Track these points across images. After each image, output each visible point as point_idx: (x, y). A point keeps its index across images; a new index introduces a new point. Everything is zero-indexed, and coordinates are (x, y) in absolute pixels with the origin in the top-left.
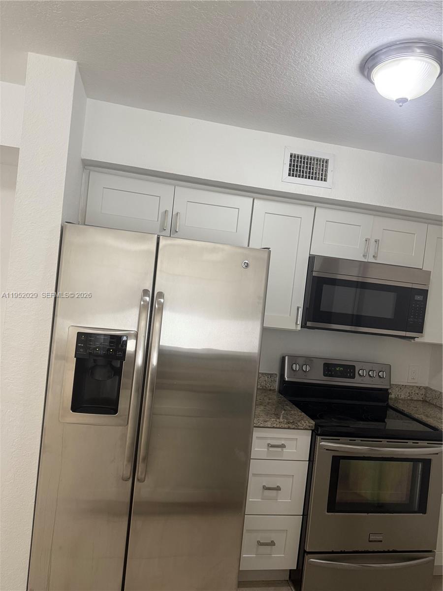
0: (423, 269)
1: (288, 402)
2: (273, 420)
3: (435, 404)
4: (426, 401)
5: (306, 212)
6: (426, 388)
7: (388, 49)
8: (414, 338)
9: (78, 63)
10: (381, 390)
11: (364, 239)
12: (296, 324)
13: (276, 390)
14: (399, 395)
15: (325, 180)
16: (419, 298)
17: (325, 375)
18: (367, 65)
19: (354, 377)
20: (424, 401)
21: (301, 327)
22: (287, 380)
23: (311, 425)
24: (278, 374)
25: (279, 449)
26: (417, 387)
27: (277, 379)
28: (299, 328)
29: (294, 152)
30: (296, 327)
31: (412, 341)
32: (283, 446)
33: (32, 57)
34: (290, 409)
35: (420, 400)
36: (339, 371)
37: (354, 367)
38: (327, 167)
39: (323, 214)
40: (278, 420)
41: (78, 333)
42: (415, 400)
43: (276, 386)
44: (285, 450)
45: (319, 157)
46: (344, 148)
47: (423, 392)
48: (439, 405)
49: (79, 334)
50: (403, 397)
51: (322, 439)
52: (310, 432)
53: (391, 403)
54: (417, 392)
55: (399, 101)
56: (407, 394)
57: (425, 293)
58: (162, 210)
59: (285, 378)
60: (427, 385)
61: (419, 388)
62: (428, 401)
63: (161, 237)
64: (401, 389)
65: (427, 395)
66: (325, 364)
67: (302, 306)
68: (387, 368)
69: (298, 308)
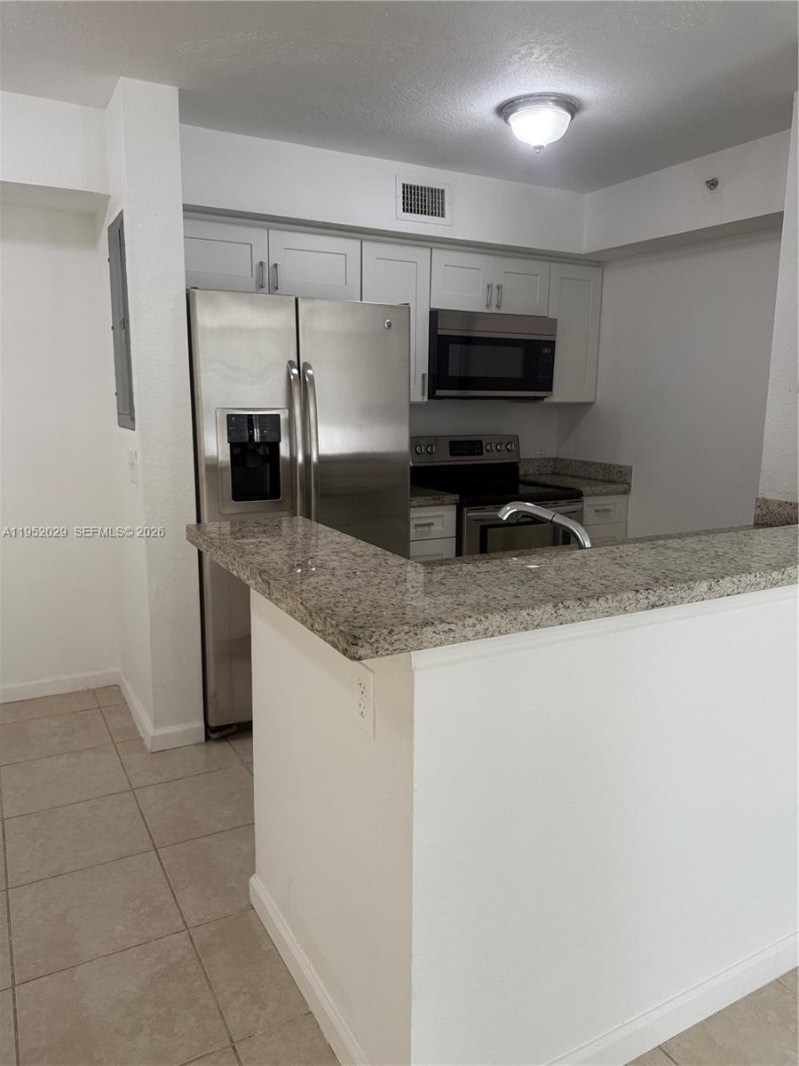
0: (550, 317)
3: (565, 474)
4: (556, 473)
5: (421, 254)
6: (554, 459)
7: (526, 99)
8: (542, 398)
9: (180, 90)
10: (509, 464)
11: (486, 286)
12: (423, 394)
14: (529, 470)
15: (443, 216)
16: (546, 351)
17: (452, 455)
18: (505, 110)
19: (481, 454)
20: (554, 474)
21: (429, 398)
23: (456, 498)
25: (426, 528)
26: (545, 459)
28: (426, 399)
29: (405, 182)
30: (423, 398)
31: (541, 402)
32: (430, 524)
33: (124, 82)
35: (549, 474)
36: (466, 448)
37: (480, 442)
38: (443, 198)
39: (441, 257)
41: (228, 415)
42: (545, 474)
44: (433, 528)
45: (434, 187)
46: (460, 174)
47: (552, 463)
49: (229, 417)
50: (531, 472)
51: (468, 510)
52: (455, 506)
53: (521, 478)
54: (546, 464)
55: (536, 148)
56: (536, 468)
57: (552, 344)
58: (256, 262)
60: (556, 456)
61: (548, 460)
62: (558, 473)
63: (300, 300)
64: (528, 463)
65: (557, 466)
66: (451, 443)
67: (427, 372)
68: (515, 439)
69: (423, 376)
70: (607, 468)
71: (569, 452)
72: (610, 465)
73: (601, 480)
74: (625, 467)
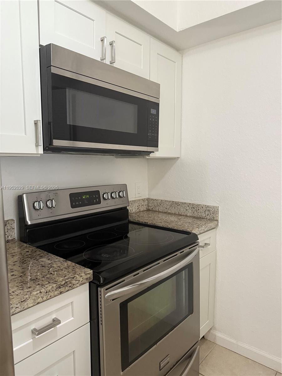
1: (39, 252)
2: (35, 293)
3: (157, 210)
4: (149, 210)
6: (148, 199)
10: (121, 209)
12: (37, 145)
13: (16, 239)
14: (132, 210)
16: (153, 111)
17: (73, 206)
19: (99, 202)
20: (148, 210)
21: (44, 150)
22: (29, 223)
23: (89, 276)
24: (15, 219)
26: (142, 200)
27: (15, 225)
28: (41, 151)
30: (37, 150)
32: (55, 322)
34: (49, 262)
35: (145, 210)
36: (86, 199)
37: (98, 192)
40: (43, 290)
42: (142, 211)
43: (15, 234)
44: (59, 327)
47: (146, 202)
48: (162, 211)
51: (106, 290)
52: (88, 285)
53: (131, 219)
54: (142, 204)
56: (137, 208)
57: (157, 107)
59: (27, 222)
60: (147, 197)
61: (143, 200)
62: (151, 209)
64: (132, 204)
65: (150, 205)
66: (71, 195)
67: (40, 118)
68: (124, 188)
69: (36, 123)
70: (194, 207)
71: (159, 194)
72: (198, 205)
73: (190, 217)
74: (214, 207)
